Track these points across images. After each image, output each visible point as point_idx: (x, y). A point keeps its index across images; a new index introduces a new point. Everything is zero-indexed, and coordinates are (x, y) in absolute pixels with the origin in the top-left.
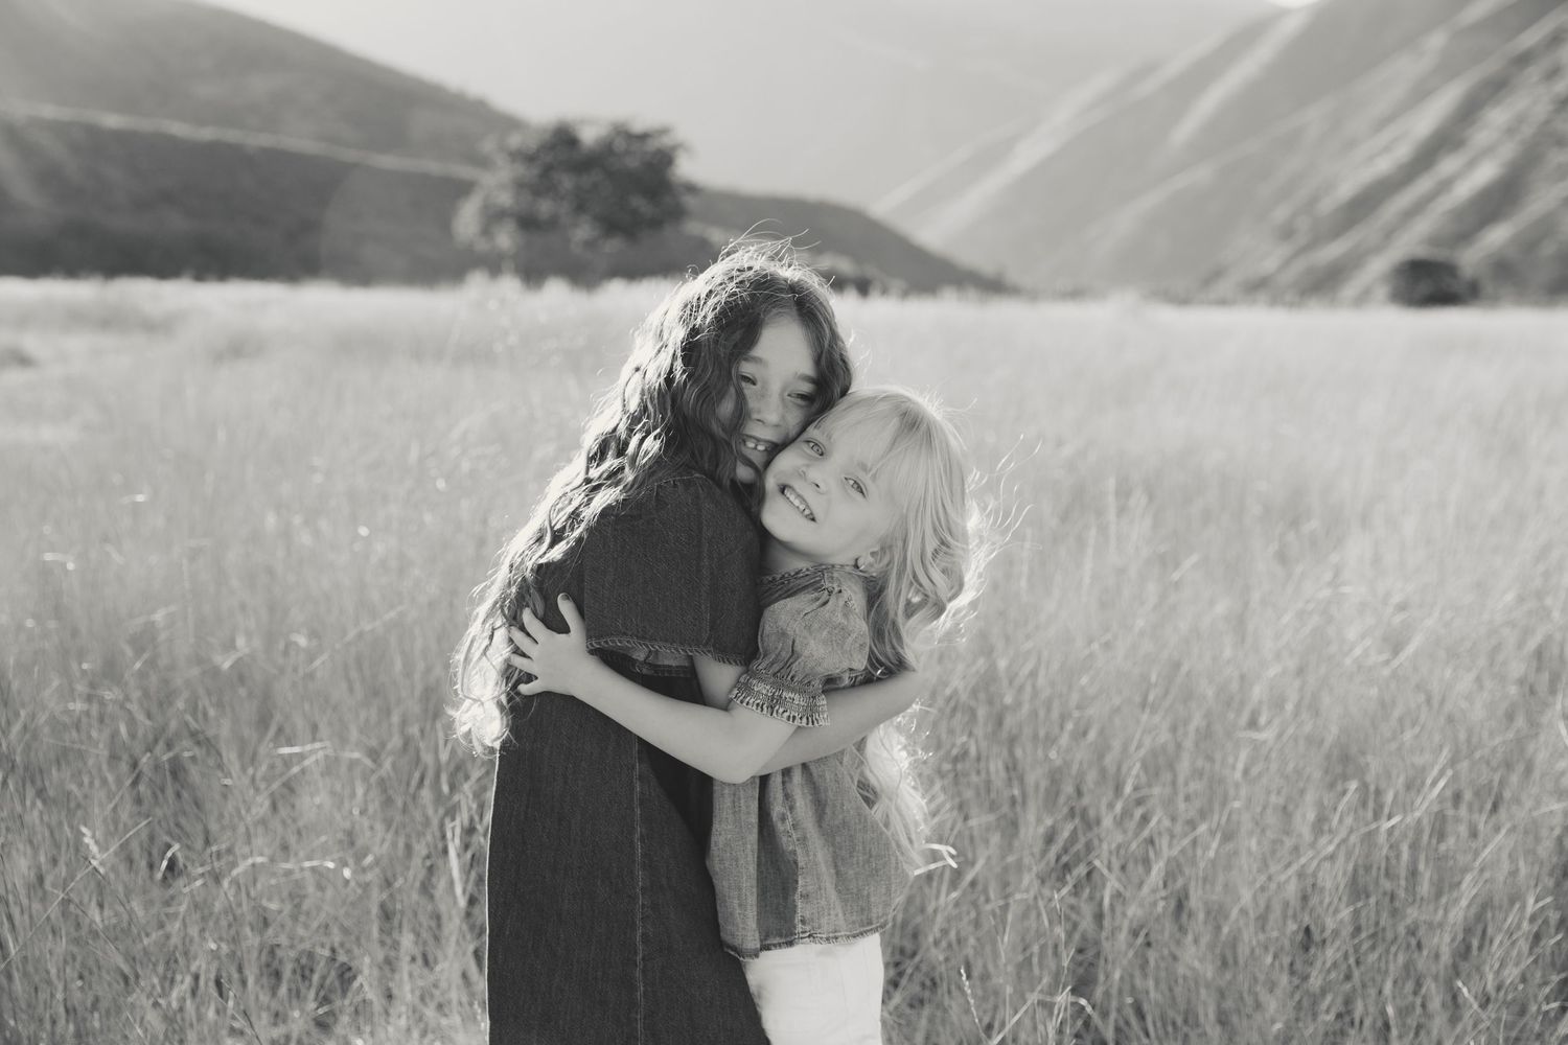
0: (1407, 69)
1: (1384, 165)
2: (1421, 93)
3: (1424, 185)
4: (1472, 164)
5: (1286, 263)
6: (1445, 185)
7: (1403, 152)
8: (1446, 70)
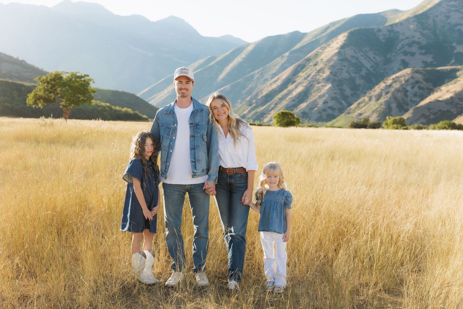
0: (280, 61)
8: (289, 62)
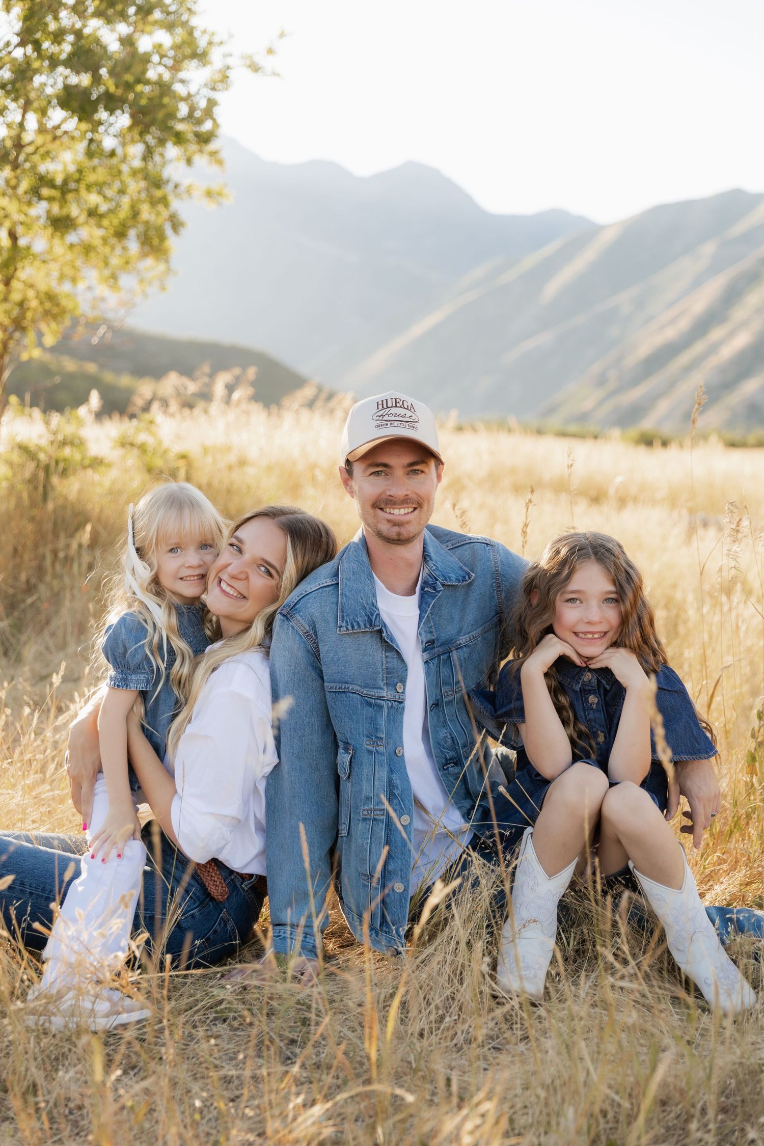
0: (690, 267)
1: (670, 334)
2: (697, 283)
3: (699, 347)
4: (732, 334)
5: (600, 403)
6: (714, 349)
7: (684, 324)
8: (714, 269)
